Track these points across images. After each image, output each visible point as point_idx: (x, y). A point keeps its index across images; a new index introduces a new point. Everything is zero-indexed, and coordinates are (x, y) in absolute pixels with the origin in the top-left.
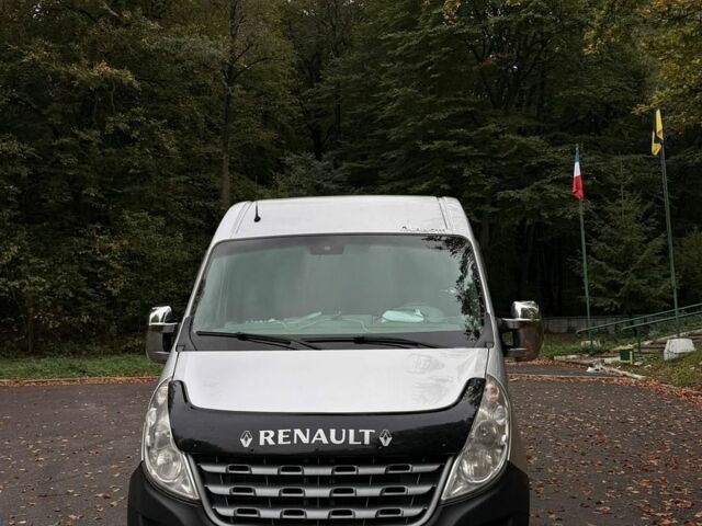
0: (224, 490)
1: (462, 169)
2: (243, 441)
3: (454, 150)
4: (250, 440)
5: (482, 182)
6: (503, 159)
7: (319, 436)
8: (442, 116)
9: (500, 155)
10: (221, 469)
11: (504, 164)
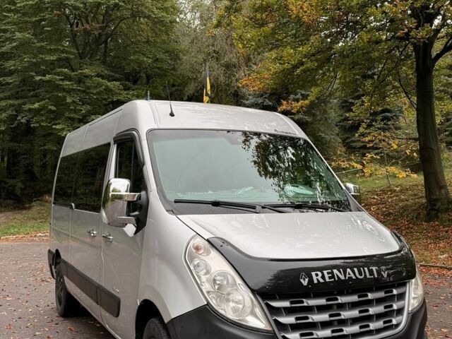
0: (289, 320)
1: (65, 97)
2: (302, 281)
3: (61, 83)
4: (307, 280)
5: (78, 108)
6: (95, 94)
7: (349, 274)
8: (52, 58)
9: (92, 91)
10: (286, 304)
11: (95, 97)
